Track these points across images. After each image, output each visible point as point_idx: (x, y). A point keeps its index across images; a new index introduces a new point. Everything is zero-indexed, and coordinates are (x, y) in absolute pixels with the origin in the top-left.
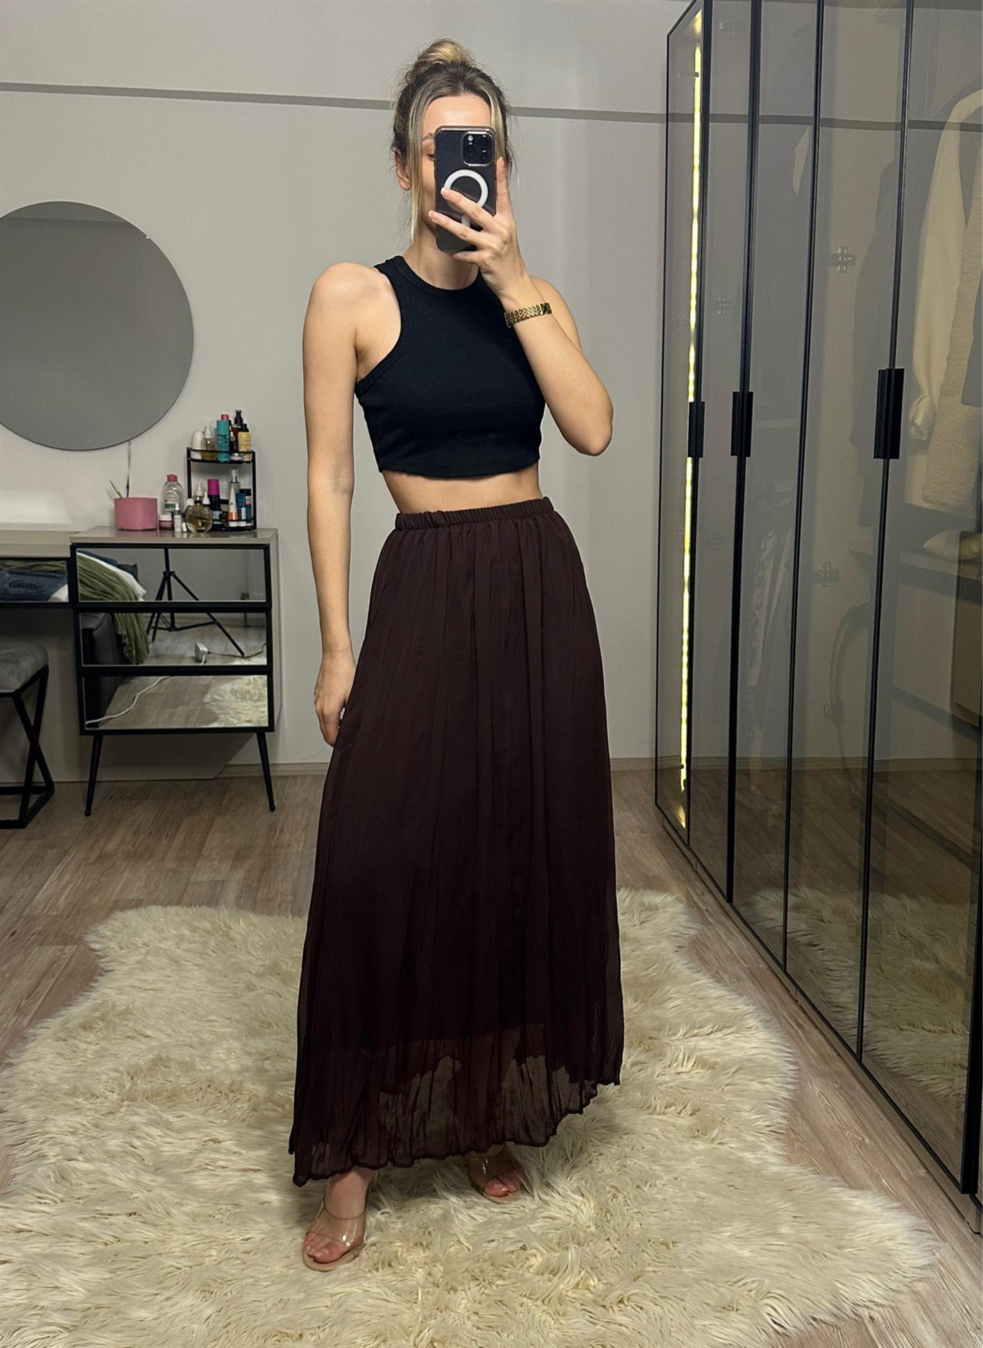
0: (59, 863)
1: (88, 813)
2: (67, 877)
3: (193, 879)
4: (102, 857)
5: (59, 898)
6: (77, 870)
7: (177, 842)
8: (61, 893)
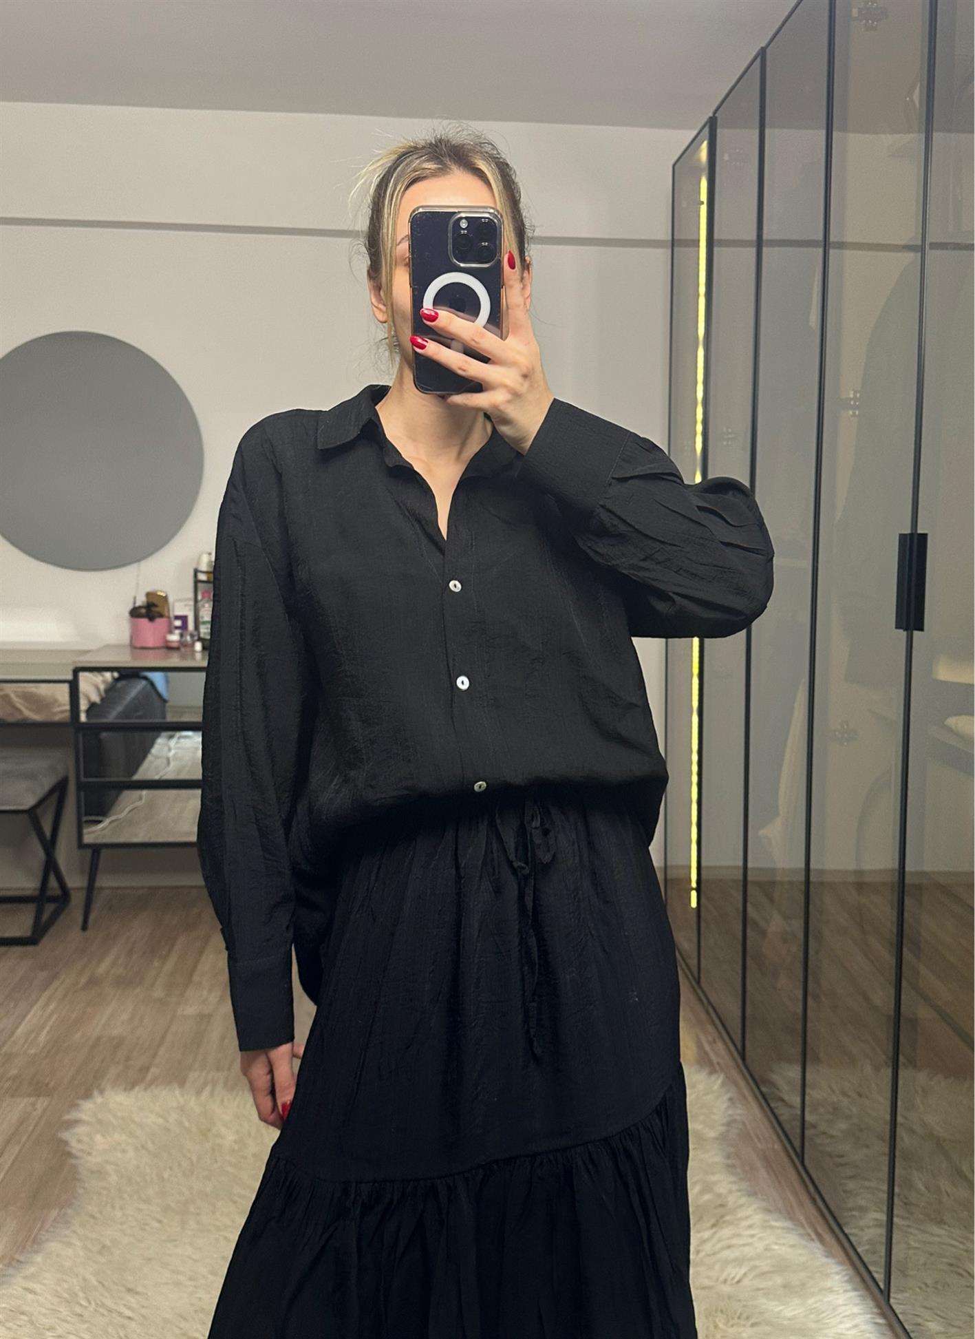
0: (45, 990)
1: (84, 927)
2: (51, 1007)
3: (179, 1012)
4: (93, 982)
5: (38, 1034)
6: (65, 996)
7: (169, 965)
8: (43, 1027)
